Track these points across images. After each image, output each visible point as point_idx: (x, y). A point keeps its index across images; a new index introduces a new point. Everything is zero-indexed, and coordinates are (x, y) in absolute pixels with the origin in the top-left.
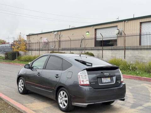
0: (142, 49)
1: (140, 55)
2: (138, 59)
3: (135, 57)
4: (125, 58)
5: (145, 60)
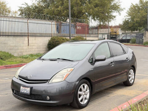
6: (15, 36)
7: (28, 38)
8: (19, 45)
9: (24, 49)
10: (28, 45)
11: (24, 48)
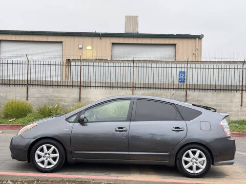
0: (60, 86)
1: (57, 95)
2: (53, 100)
3: (47, 97)
4: (27, 99)
5: (65, 101)
6: (215, 90)
7: (242, 93)
8: (222, 103)
9: (231, 111)
10: (241, 105)
11: (233, 109)
